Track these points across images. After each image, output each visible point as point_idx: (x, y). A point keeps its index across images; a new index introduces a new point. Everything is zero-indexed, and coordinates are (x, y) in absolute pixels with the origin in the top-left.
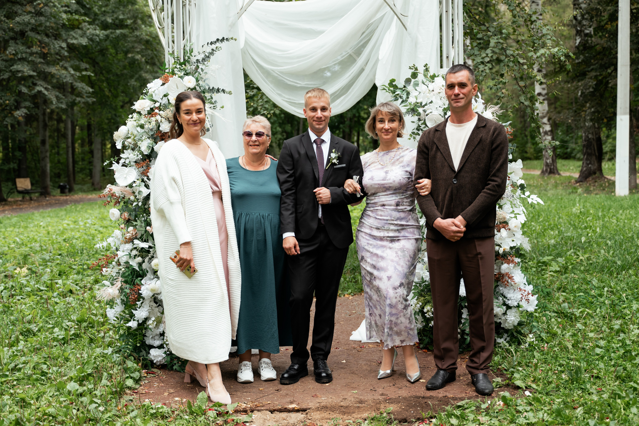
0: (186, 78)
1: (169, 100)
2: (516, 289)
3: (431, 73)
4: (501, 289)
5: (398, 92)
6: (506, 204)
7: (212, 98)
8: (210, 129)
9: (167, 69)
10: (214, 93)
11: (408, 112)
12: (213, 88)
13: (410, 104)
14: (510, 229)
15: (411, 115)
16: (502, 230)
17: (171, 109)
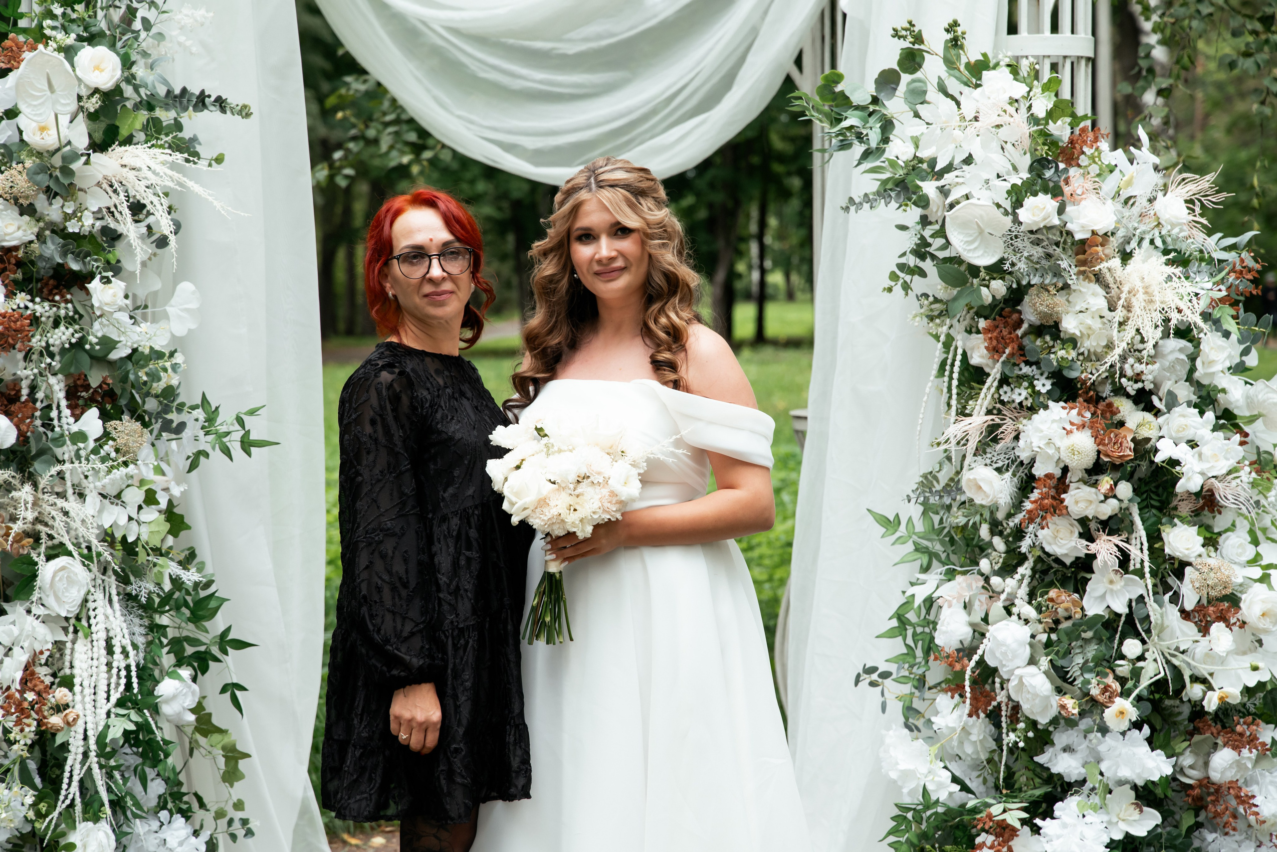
0: (87, 54)
1: (21, 132)
2: (1265, 840)
3: (972, 53)
4: (1210, 837)
5: (852, 120)
6: (1233, 527)
7: (178, 126)
8: (172, 238)
9: (22, 16)
10: (186, 109)
11: (884, 192)
12: (184, 90)
13: (893, 164)
14: (1243, 624)
15: (894, 205)
16: (1218, 628)
17: (29, 163)
